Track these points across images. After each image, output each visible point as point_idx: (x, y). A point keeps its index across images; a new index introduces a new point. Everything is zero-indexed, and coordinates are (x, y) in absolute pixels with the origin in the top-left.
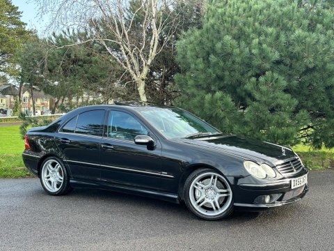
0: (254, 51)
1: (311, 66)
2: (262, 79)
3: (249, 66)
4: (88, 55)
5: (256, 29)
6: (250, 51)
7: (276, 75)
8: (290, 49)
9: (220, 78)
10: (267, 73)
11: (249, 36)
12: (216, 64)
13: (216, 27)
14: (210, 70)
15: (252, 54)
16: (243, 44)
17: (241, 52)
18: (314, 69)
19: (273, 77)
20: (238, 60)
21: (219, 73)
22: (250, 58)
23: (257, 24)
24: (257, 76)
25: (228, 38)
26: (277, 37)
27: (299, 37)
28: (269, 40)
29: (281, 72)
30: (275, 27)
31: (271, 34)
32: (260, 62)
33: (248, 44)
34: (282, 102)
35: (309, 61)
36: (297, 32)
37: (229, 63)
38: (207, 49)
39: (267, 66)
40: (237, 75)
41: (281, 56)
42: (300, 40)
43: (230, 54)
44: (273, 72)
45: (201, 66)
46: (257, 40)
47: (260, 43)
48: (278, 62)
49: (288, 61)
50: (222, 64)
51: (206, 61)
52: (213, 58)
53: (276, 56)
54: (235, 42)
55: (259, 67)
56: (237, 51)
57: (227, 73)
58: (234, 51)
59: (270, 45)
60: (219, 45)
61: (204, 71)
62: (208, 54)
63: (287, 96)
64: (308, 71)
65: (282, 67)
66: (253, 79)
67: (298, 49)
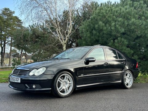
0: (113, 28)
1: (139, 35)
2: (116, 41)
3: (111, 35)
4: (43, 34)
5: (114, 19)
6: (111, 28)
7: (123, 39)
8: (129, 27)
10: (118, 38)
11: (110, 22)
12: (95, 35)
13: (96, 18)
14: (93, 37)
15: (112, 30)
16: (108, 25)
17: (107, 29)
18: (141, 37)
19: (121, 41)
20: (105, 32)
21: (97, 38)
22: (111, 32)
23: (114, 17)
24: (114, 40)
25: (100, 23)
26: (124, 23)
27: (133, 22)
28: (119, 23)
29: (125, 38)
30: (123, 19)
31: (121, 21)
32: (115, 33)
33: (110, 25)
34: (126, 51)
35: (138, 33)
36: (132, 20)
37: (101, 34)
38: (91, 28)
39: (119, 35)
40: (105, 39)
41: (125, 31)
42: (134, 24)
43: (102, 30)
44: (121, 38)
45: (89, 35)
46: (114, 23)
47: (115, 25)
48: (124, 34)
49: (129, 33)
50: (98, 34)
51: (91, 33)
52: (94, 32)
53: (123, 30)
54: (103, 24)
55: (115, 36)
56: (105, 28)
57: (100, 38)
58: (104, 28)
59: (120, 25)
60: (96, 26)
61: (90, 37)
62: (92, 30)
63: (129, 49)
64: (138, 37)
65: (126, 36)
66: (112, 41)
67: (133, 27)
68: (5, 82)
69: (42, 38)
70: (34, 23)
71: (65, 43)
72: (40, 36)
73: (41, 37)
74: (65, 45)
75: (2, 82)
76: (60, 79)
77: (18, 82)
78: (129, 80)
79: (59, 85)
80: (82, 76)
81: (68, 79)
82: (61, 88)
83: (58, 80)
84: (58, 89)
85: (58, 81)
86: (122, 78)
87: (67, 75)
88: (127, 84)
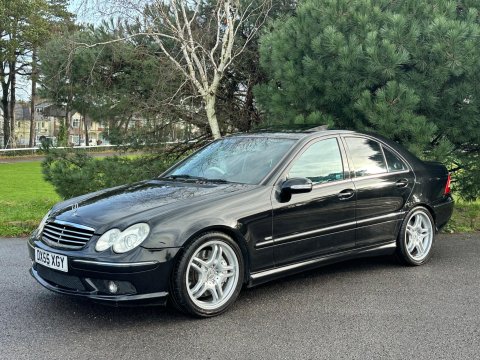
0: (370, 50)
1: (458, 73)
2: (380, 93)
3: (362, 72)
4: (139, 57)
5: (375, 16)
6: (364, 49)
7: (403, 87)
8: (426, 46)
9: (319, 91)
10: (389, 83)
11: (363, 27)
12: (313, 70)
13: (314, 14)
14: (304, 80)
15: (366, 54)
16: (354, 38)
17: (351, 51)
18: (463, 77)
19: (397, 91)
20: (344, 63)
21: (317, 83)
22: (364, 62)
23: (377, 9)
24: (373, 90)
25: (330, 30)
26: (407, 30)
27: (439, 27)
28: (393, 33)
29: (412, 83)
30: (405, 14)
31: (397, 24)
32: (378, 68)
33: (362, 39)
34: (412, 128)
35: (456, 65)
36: (437, 20)
37: (332, 69)
38: (299, 46)
39: (390, 72)
40: (344, 87)
41: (412, 57)
42: (441, 33)
43: (334, 55)
44: (398, 82)
45: (291, 73)
46: (375, 33)
47: (379, 38)
48: (406, 68)
49: (423, 65)
50: (321, 69)
51: (298, 66)
52: (308, 61)
53: (404, 56)
54: (340, 36)
55: (377, 75)
56: (345, 49)
57: (328, 83)
58: (341, 50)
59: (395, 40)
60: (316, 42)
61: (294, 80)
62: (302, 54)
63: (422, 119)
64: (454, 80)
65: (413, 74)
66: (367, 93)
67: (437, 46)
68: (19, 236)
69: (135, 73)
70: (107, 20)
71: (212, 94)
72: (129, 65)
73: (133, 68)
74: (213, 98)
75: (8, 236)
76: (197, 259)
77: (60, 268)
78: (419, 238)
79: (194, 277)
80: (269, 240)
81: (223, 255)
82: (200, 289)
83: (191, 264)
84: (190, 292)
85: (191, 267)
86: (399, 234)
87: (218, 245)
88: (415, 251)
